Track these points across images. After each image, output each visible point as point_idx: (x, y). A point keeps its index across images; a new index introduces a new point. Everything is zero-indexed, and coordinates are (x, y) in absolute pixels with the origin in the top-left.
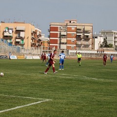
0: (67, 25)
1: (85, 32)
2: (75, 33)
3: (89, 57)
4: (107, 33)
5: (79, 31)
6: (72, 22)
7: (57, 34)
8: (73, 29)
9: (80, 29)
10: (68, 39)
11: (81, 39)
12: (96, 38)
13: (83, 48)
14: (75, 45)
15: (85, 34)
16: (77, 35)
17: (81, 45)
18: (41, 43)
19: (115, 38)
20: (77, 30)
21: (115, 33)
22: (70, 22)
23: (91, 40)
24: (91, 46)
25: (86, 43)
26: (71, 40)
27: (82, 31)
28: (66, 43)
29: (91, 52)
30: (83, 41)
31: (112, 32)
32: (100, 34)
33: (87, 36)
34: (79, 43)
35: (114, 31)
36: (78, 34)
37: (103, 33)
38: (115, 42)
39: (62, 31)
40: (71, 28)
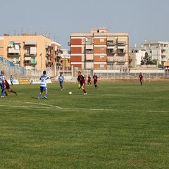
0: (93, 36)
1: (118, 44)
2: (105, 46)
3: (121, 78)
4: (151, 45)
5: (110, 43)
6: (100, 31)
7: (81, 48)
8: (102, 40)
9: (112, 41)
10: (95, 55)
11: (113, 55)
15: (119, 48)
18: (62, 61)
19: (163, 51)
20: (108, 42)
22: (98, 31)
23: (127, 55)
25: (120, 59)
26: (99, 56)
27: (114, 43)
28: (93, 61)
32: (142, 46)
33: (122, 50)
34: (111, 59)
35: (161, 43)
36: (108, 48)
38: (163, 57)
40: (99, 39)
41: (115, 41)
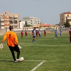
0: (4, 15)
1: (14, 18)
2: (9, 19)
4: (26, 18)
6: (7, 13)
8: (8, 17)
10: (5, 23)
11: (13, 23)
12: (20, 21)
15: (15, 20)
19: (31, 21)
20: (10, 18)
21: (31, 18)
22: (6, 13)
23: (18, 23)
24: (18, 26)
25: (16, 25)
27: (13, 18)
28: (4, 26)
29: (18, 30)
31: (29, 18)
32: (23, 19)
33: (16, 21)
34: (12, 25)
35: (30, 17)
36: (11, 20)
37: (24, 18)
38: (31, 23)
39: (1, 18)
40: (6, 16)
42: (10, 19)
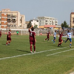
2: (6, 17)
5: (9, 16)
6: (6, 10)
8: (5, 15)
9: (10, 15)
10: (2, 21)
11: (10, 21)
13: (12, 27)
14: (6, 25)
16: (8, 19)
17: (10, 25)
26: (4, 22)
30: (12, 22)
34: (9, 24)
41: (11, 15)
42: (8, 17)
